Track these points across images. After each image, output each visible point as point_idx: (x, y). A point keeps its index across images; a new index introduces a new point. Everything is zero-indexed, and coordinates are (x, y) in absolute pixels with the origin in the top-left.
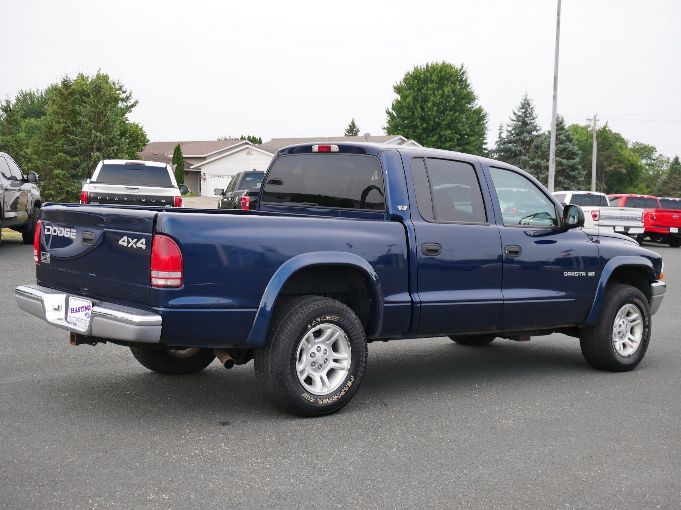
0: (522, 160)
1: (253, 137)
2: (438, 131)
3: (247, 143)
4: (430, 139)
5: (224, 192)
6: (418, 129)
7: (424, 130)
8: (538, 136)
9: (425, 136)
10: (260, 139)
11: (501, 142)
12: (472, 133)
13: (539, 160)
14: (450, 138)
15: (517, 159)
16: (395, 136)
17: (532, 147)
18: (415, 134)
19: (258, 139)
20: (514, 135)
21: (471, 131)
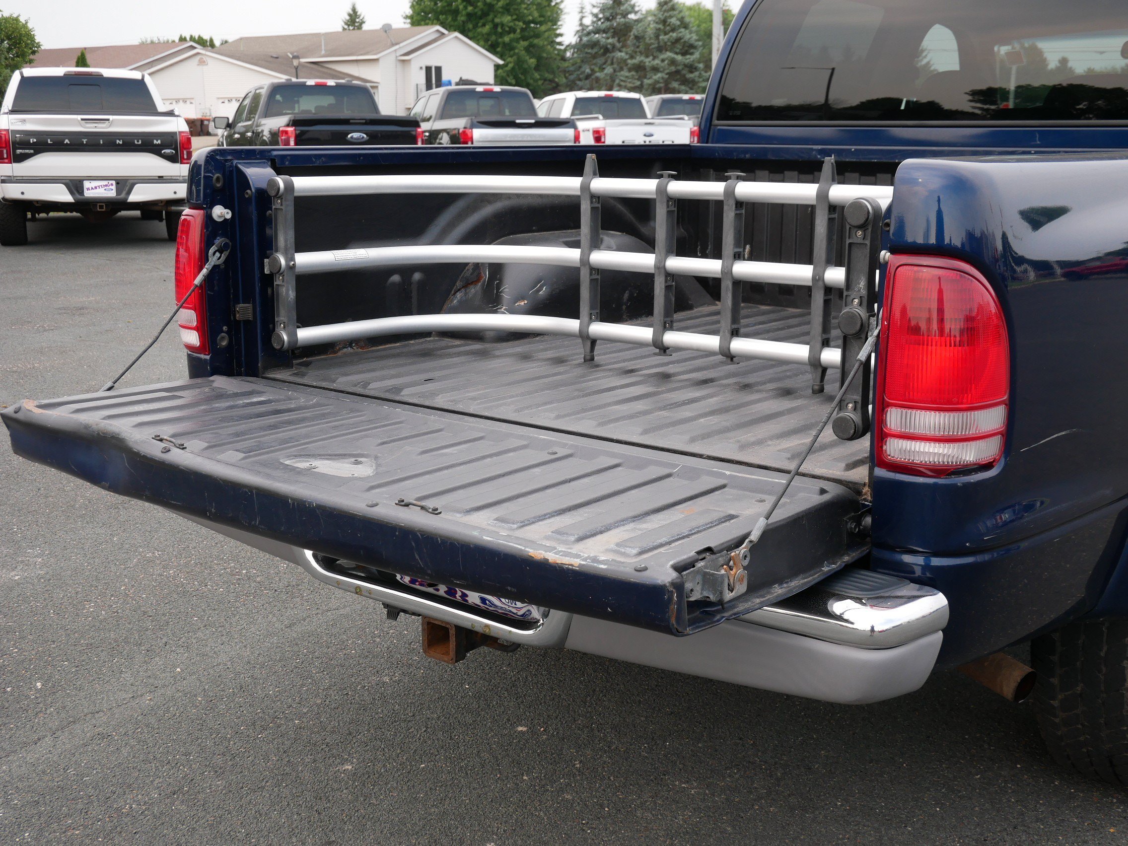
0: (617, 58)
1: (199, 37)
2: (490, 17)
3: (193, 48)
4: (479, 30)
5: (230, 121)
6: (460, 15)
7: (469, 15)
8: (638, 21)
9: (470, 26)
10: (211, 40)
11: (582, 32)
12: (542, 19)
13: (643, 58)
14: (510, 27)
15: (609, 57)
16: (429, 27)
17: (631, 38)
18: (456, 23)
19: (208, 40)
20: (602, 20)
21: (541, 16)
